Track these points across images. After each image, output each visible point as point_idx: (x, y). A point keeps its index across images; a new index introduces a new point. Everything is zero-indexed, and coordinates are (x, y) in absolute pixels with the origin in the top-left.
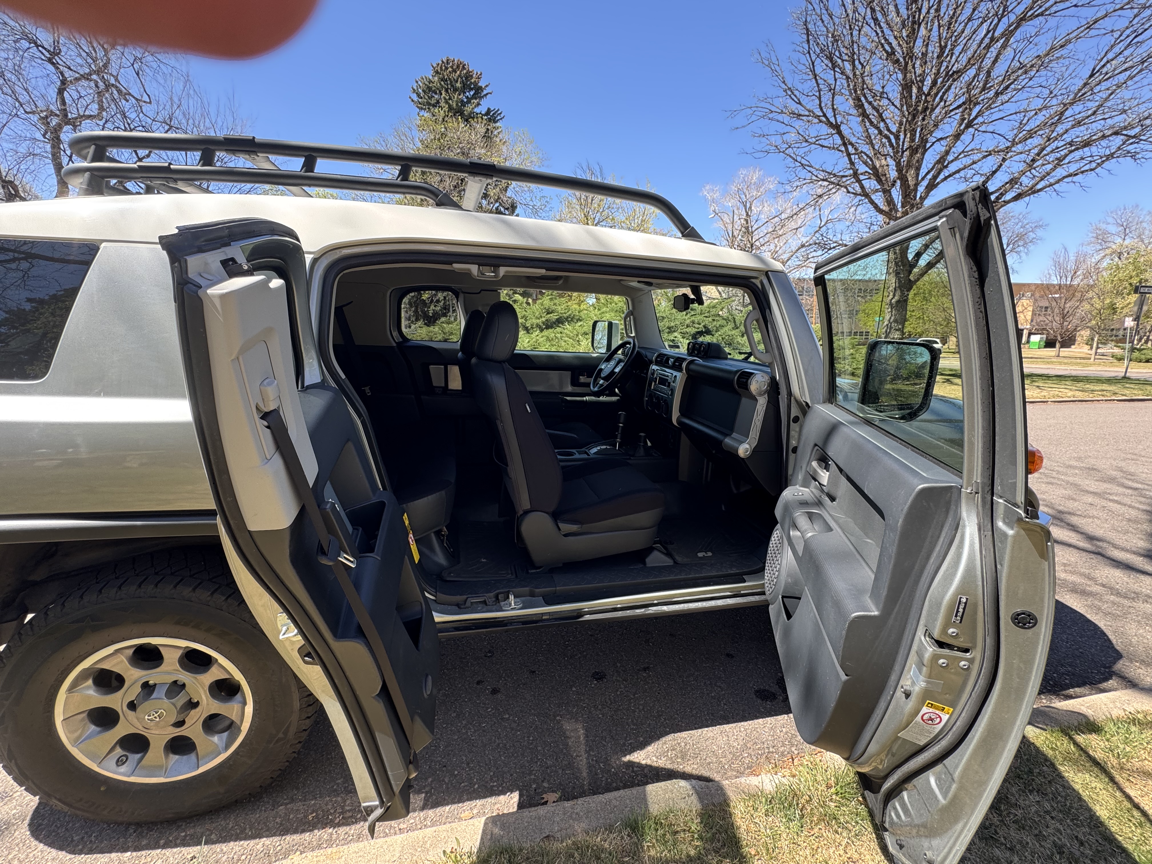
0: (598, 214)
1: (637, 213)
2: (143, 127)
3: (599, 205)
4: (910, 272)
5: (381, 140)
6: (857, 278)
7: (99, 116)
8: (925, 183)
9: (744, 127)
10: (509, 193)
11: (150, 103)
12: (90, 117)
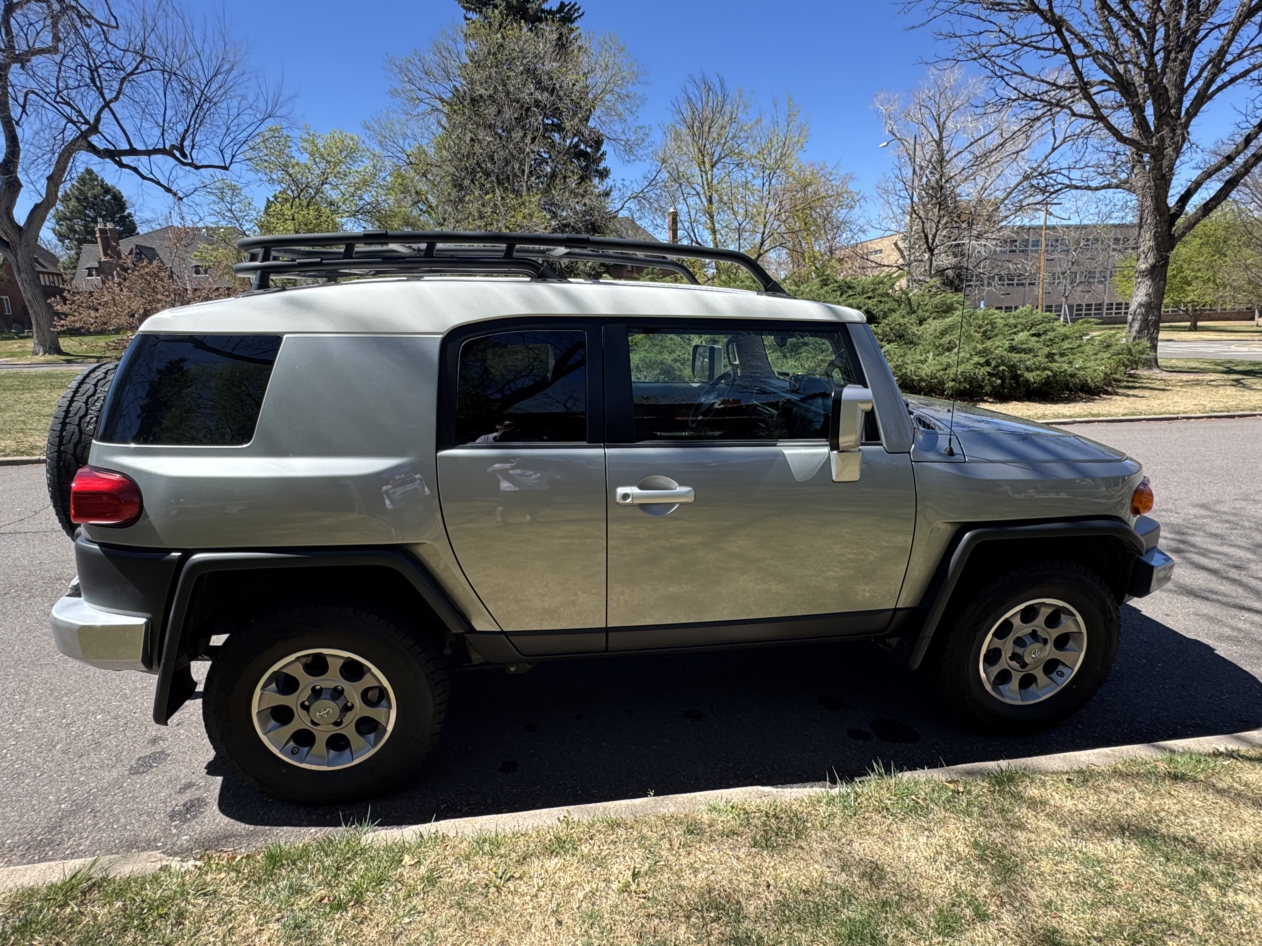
0: (719, 149)
1: (775, 142)
2: (112, 62)
3: (719, 135)
4: (1172, 224)
5: (416, 59)
6: (1112, 222)
7: (53, 50)
8: (1192, 93)
9: (923, 25)
10: (591, 124)
11: (117, 27)
12: (41, 51)
